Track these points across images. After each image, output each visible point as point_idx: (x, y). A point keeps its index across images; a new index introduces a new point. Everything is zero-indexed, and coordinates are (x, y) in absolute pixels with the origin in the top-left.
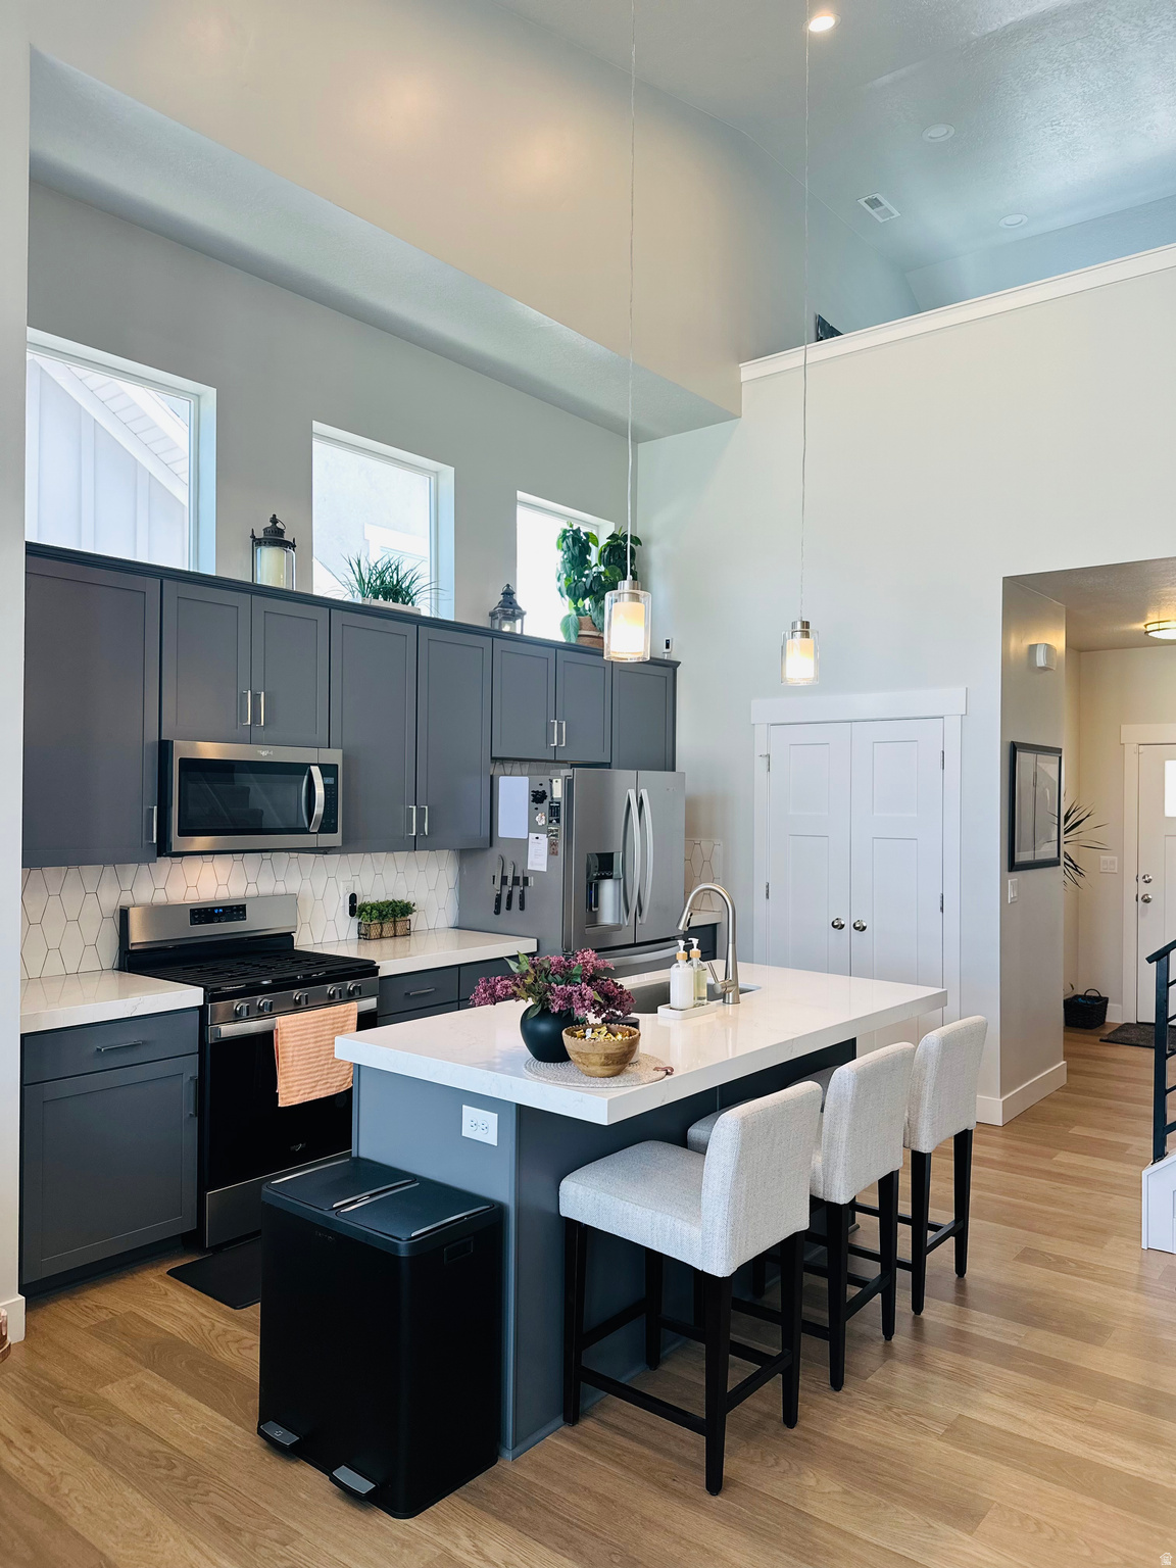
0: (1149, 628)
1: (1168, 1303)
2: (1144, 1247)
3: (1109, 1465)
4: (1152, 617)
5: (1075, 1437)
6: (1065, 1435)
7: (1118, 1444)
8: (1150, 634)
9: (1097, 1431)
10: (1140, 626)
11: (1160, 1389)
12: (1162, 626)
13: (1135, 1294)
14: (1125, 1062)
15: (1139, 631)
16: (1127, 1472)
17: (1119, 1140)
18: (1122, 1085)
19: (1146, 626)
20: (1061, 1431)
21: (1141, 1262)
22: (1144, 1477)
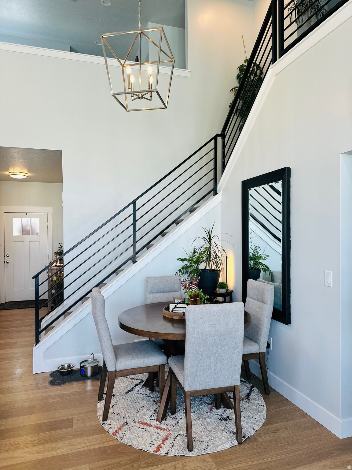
0: (10, 174)
1: (48, 389)
2: (34, 374)
3: (51, 456)
4: (11, 170)
5: (36, 452)
6: (33, 453)
7: (51, 446)
8: (10, 176)
9: (43, 446)
10: (7, 173)
11: (56, 419)
12: (15, 173)
13: (37, 391)
14: (6, 315)
15: (6, 175)
16: (58, 455)
17: (14, 341)
18: (8, 323)
19: (9, 173)
20: (31, 453)
21: (35, 379)
22: (63, 454)
